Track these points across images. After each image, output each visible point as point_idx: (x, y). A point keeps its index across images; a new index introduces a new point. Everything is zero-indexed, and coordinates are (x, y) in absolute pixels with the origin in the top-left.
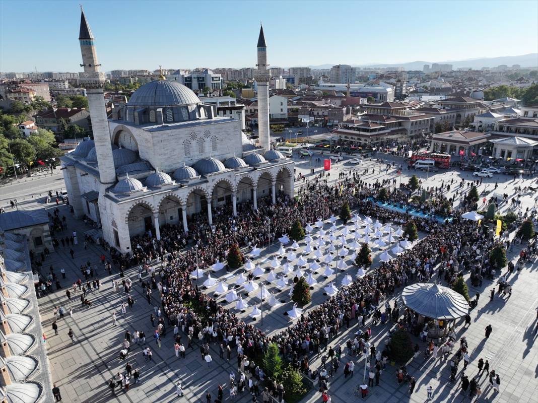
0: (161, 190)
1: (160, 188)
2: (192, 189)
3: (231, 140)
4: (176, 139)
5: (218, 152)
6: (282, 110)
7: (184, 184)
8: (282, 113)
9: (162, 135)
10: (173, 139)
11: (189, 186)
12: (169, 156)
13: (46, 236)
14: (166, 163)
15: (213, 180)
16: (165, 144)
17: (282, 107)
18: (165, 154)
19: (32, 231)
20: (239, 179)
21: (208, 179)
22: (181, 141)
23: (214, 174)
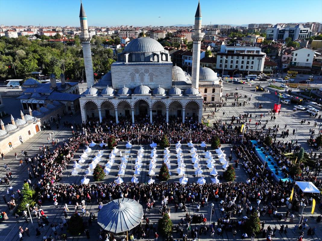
0: (103, 97)
1: (103, 96)
2: (121, 100)
3: (164, 77)
4: (126, 71)
5: (153, 83)
6: (307, 60)
7: (117, 97)
8: (307, 62)
9: (117, 68)
10: (124, 71)
11: (119, 98)
12: (121, 80)
13: (73, 107)
14: (119, 84)
15: (135, 98)
16: (119, 73)
17: (308, 58)
18: (118, 79)
19: (67, 103)
20: (154, 101)
21: (132, 97)
22: (129, 73)
23: (136, 95)
